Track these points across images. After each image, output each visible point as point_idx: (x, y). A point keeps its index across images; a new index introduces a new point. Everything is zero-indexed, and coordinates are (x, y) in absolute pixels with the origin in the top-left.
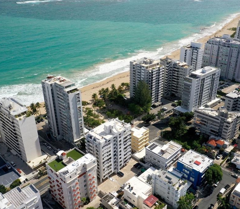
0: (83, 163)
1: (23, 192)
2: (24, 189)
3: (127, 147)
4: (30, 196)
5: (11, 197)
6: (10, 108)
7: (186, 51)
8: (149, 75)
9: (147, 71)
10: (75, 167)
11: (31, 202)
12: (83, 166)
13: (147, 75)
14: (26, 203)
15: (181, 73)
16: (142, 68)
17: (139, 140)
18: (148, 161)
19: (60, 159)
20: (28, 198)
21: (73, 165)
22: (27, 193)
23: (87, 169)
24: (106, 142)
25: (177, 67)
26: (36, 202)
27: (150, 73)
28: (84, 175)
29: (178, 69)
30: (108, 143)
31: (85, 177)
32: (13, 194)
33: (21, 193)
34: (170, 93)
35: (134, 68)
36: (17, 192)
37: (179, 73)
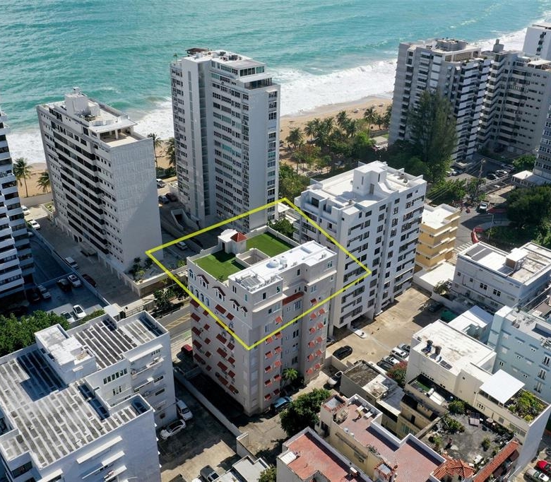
0: (300, 262)
1: (120, 330)
2: (124, 323)
3: (408, 244)
4: (143, 342)
5: (88, 341)
6: (86, 116)
7: (542, 36)
8: (452, 79)
9: (450, 68)
10: (276, 271)
11: (144, 357)
12: (299, 271)
13: (449, 79)
14: (132, 360)
15: (532, 87)
16: (436, 59)
17: (436, 235)
18: (461, 294)
19: (227, 250)
20: (135, 345)
21: (269, 266)
22: (133, 333)
23: (308, 282)
24: (360, 215)
25: (525, 68)
26: (156, 361)
27: (456, 72)
28: (295, 301)
29: (525, 74)
30: (364, 219)
31: (298, 306)
32: (93, 332)
33: (115, 333)
34: (493, 142)
35: (410, 62)
36: (104, 329)
37: (527, 87)
